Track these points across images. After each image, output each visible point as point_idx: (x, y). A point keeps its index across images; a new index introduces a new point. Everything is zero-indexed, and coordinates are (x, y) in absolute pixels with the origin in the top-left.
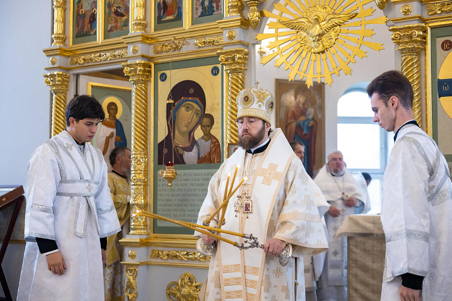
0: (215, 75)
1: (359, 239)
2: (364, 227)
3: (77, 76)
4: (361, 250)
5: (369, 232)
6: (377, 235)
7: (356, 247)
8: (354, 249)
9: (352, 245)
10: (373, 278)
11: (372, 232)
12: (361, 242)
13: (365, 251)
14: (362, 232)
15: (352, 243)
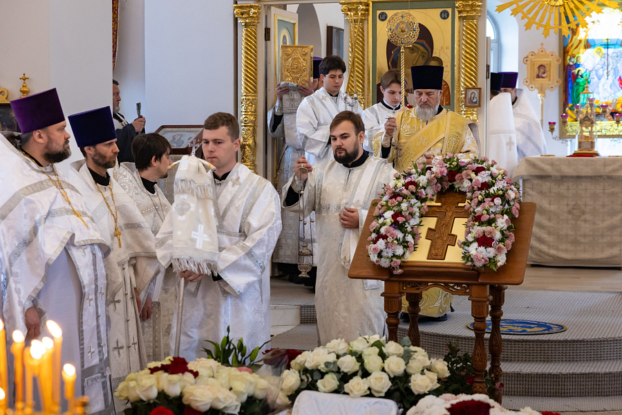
0: (445, 18)
1: (536, 182)
2: (542, 169)
3: (269, 7)
4: (537, 192)
5: (545, 174)
6: (555, 177)
7: (532, 189)
8: (530, 192)
9: (528, 188)
10: (549, 220)
11: (548, 174)
12: (537, 184)
13: (541, 193)
14: (539, 174)
15: (528, 185)
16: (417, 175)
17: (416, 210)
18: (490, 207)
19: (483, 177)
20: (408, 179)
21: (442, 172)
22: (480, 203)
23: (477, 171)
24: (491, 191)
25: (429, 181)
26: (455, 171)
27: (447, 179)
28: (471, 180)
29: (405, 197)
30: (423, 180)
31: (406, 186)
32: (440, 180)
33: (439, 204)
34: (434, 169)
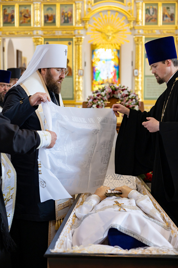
16: (100, 92)
17: (103, 104)
18: (132, 102)
19: (126, 92)
20: (98, 94)
21: (110, 91)
22: (127, 101)
23: (123, 90)
24: (130, 97)
25: (106, 94)
26: (114, 91)
27: (112, 93)
28: (121, 93)
29: (99, 99)
30: (103, 94)
31: (98, 96)
32: (110, 94)
33: (109, 102)
34: (107, 90)
